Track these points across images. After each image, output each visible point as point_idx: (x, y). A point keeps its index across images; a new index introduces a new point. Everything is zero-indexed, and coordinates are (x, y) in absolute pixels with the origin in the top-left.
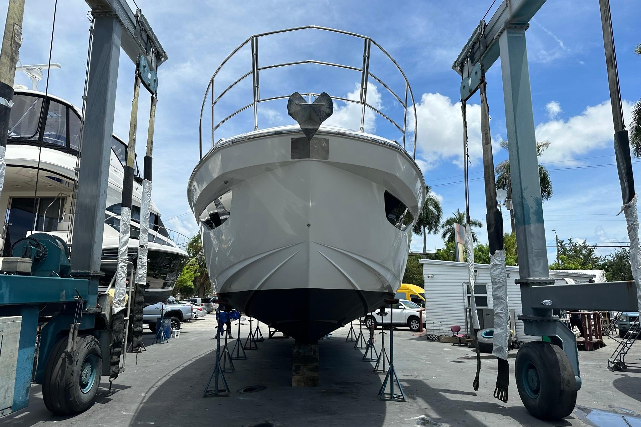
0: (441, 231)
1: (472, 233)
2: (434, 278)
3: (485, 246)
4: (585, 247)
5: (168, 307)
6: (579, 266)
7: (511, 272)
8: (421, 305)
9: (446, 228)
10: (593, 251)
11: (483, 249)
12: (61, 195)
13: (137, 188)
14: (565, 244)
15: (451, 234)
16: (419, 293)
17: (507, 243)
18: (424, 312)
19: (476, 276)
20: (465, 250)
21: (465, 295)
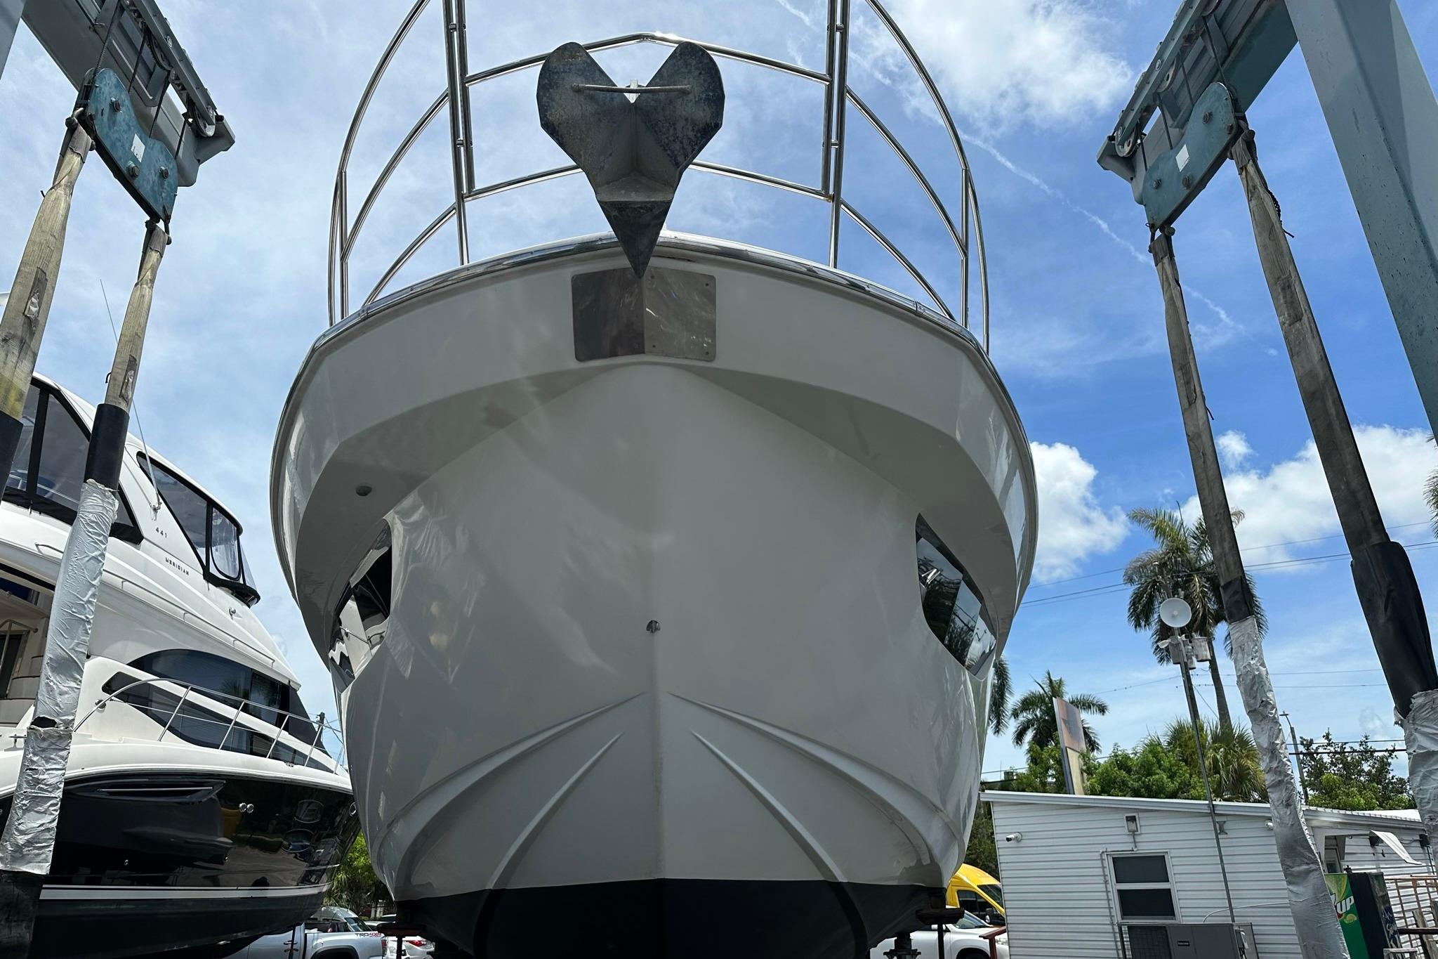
0: (1012, 726)
1: (1084, 728)
2: (1023, 843)
3: (1132, 756)
4: (1368, 753)
5: (319, 941)
6: (1374, 801)
7: (1229, 818)
8: (988, 917)
9: (1021, 718)
10: (1389, 764)
11: (1130, 763)
12: (10, 626)
13: (234, 612)
14: (1317, 748)
15: (1036, 733)
16: (978, 886)
17: (1186, 746)
18: (1004, 937)
19: (1134, 832)
20: (1084, 768)
21: (1109, 887)
